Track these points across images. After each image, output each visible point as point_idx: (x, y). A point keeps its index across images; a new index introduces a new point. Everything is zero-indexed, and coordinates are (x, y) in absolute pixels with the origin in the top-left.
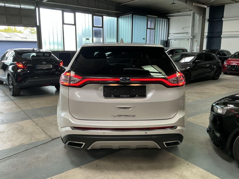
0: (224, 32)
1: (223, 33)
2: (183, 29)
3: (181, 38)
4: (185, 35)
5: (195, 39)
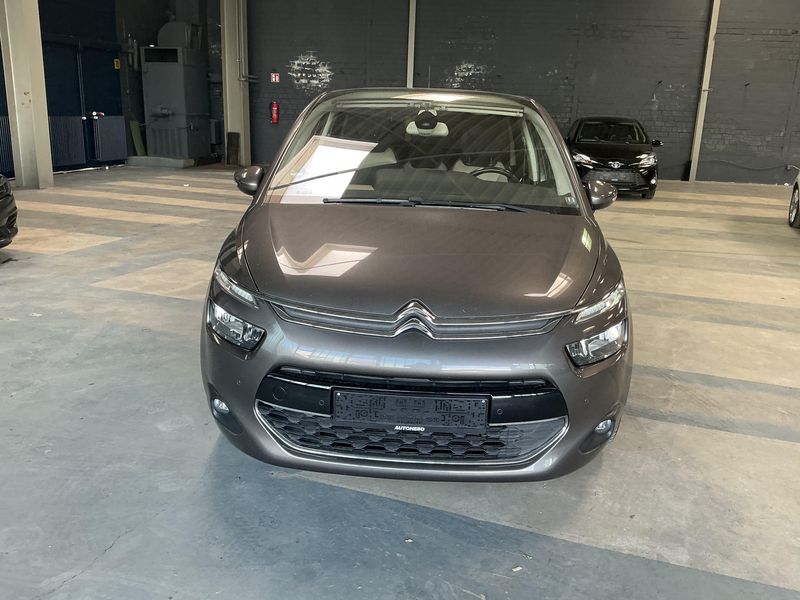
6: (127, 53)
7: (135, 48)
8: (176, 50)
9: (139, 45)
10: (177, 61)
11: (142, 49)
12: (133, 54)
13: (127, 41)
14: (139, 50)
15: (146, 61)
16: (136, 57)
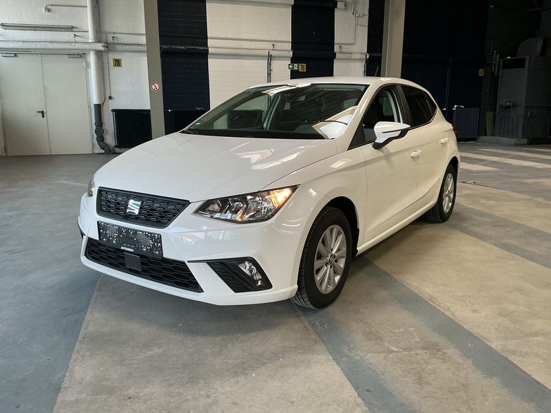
0: (212, 38)
1: (210, 42)
2: (49, 10)
3: (50, 46)
4: (68, 36)
5: (112, 56)
6: (492, 65)
7: (498, 59)
8: (525, 59)
9: (500, 58)
10: (523, 66)
11: (502, 60)
12: (495, 65)
13: (492, 56)
14: (499, 61)
15: (503, 68)
16: (497, 66)
